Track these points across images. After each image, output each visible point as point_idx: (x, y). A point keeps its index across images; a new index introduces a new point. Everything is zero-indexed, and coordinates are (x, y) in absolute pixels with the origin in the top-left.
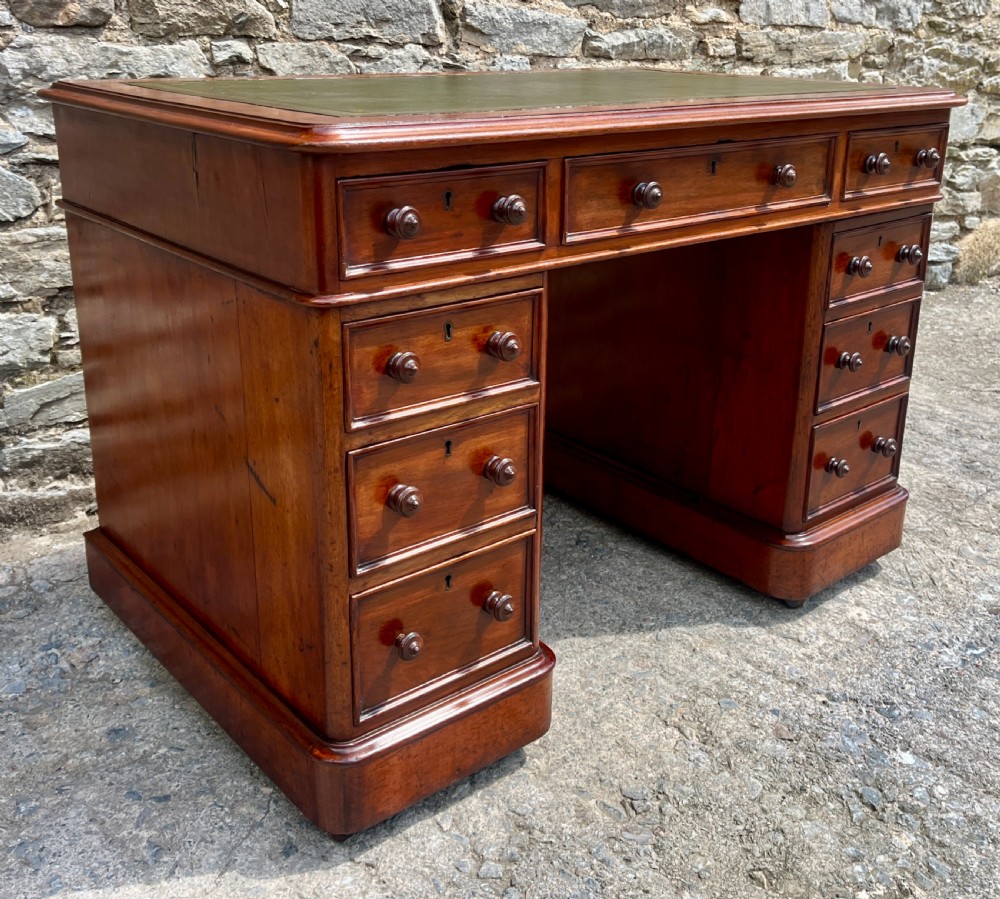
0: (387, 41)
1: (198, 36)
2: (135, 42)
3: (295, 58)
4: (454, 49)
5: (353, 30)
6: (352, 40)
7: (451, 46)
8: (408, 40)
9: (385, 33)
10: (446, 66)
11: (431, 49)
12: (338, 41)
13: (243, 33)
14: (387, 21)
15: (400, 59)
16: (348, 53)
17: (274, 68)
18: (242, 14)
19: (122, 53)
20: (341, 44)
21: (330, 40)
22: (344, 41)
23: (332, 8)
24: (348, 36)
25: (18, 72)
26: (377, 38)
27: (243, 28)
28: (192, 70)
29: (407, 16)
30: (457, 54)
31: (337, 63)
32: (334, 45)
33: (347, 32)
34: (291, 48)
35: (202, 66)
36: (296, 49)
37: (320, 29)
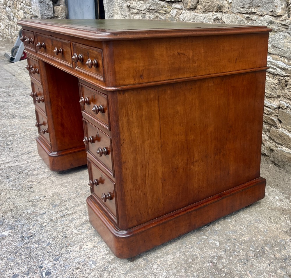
0: (259, 14)
1: (213, 11)
2: (201, 13)
3: (231, 19)
4: (288, 18)
5: (247, 10)
6: (247, 13)
7: (287, 16)
8: (265, 14)
9: (258, 11)
10: (283, 25)
11: (277, 18)
12: (244, 14)
13: (221, 11)
14: (259, 6)
15: (261, 21)
16: (245, 18)
17: (225, 22)
18: (219, 5)
19: (196, 16)
20: (244, 15)
21: (240, 13)
22: (245, 13)
23: (242, 2)
24: (246, 12)
25: (181, 19)
26: (256, 13)
27: (220, 9)
28: (208, 21)
29: (265, 4)
30: (288, 20)
31: (240, 21)
32: (242, 15)
33: (246, 10)
34: (230, 16)
35: (212, 20)
36: (231, 16)
37: (237, 9)
